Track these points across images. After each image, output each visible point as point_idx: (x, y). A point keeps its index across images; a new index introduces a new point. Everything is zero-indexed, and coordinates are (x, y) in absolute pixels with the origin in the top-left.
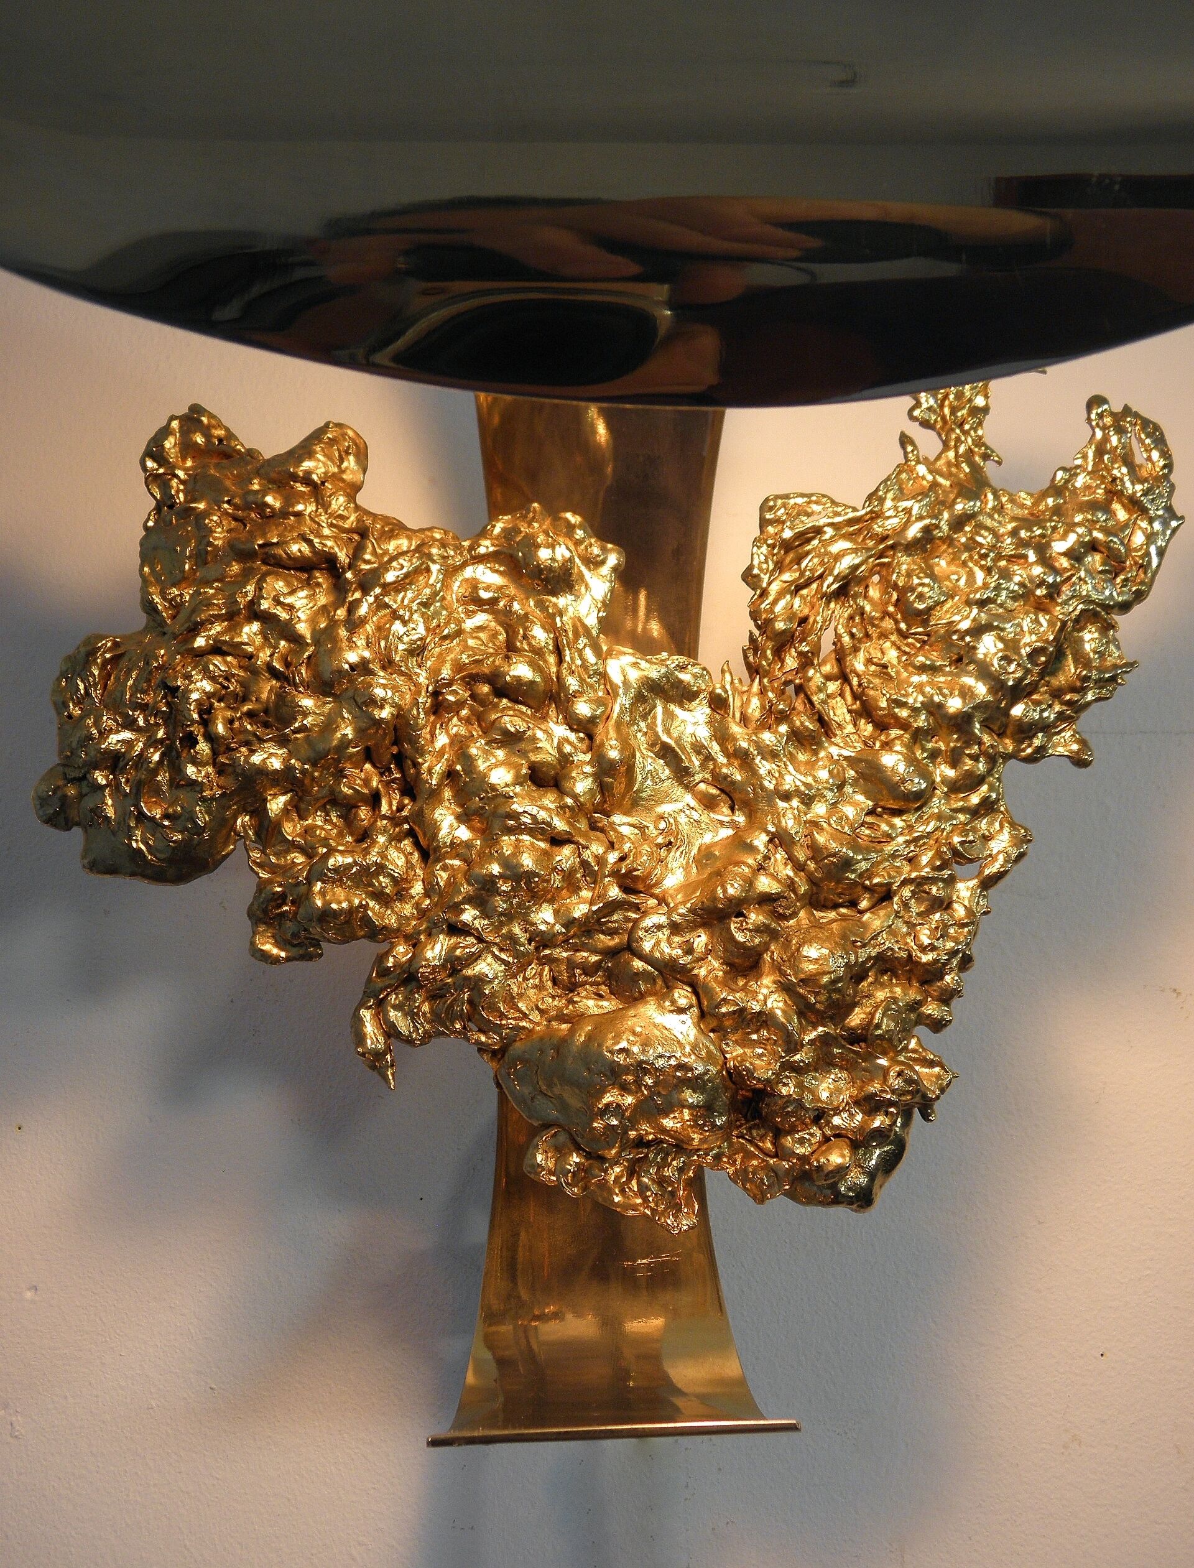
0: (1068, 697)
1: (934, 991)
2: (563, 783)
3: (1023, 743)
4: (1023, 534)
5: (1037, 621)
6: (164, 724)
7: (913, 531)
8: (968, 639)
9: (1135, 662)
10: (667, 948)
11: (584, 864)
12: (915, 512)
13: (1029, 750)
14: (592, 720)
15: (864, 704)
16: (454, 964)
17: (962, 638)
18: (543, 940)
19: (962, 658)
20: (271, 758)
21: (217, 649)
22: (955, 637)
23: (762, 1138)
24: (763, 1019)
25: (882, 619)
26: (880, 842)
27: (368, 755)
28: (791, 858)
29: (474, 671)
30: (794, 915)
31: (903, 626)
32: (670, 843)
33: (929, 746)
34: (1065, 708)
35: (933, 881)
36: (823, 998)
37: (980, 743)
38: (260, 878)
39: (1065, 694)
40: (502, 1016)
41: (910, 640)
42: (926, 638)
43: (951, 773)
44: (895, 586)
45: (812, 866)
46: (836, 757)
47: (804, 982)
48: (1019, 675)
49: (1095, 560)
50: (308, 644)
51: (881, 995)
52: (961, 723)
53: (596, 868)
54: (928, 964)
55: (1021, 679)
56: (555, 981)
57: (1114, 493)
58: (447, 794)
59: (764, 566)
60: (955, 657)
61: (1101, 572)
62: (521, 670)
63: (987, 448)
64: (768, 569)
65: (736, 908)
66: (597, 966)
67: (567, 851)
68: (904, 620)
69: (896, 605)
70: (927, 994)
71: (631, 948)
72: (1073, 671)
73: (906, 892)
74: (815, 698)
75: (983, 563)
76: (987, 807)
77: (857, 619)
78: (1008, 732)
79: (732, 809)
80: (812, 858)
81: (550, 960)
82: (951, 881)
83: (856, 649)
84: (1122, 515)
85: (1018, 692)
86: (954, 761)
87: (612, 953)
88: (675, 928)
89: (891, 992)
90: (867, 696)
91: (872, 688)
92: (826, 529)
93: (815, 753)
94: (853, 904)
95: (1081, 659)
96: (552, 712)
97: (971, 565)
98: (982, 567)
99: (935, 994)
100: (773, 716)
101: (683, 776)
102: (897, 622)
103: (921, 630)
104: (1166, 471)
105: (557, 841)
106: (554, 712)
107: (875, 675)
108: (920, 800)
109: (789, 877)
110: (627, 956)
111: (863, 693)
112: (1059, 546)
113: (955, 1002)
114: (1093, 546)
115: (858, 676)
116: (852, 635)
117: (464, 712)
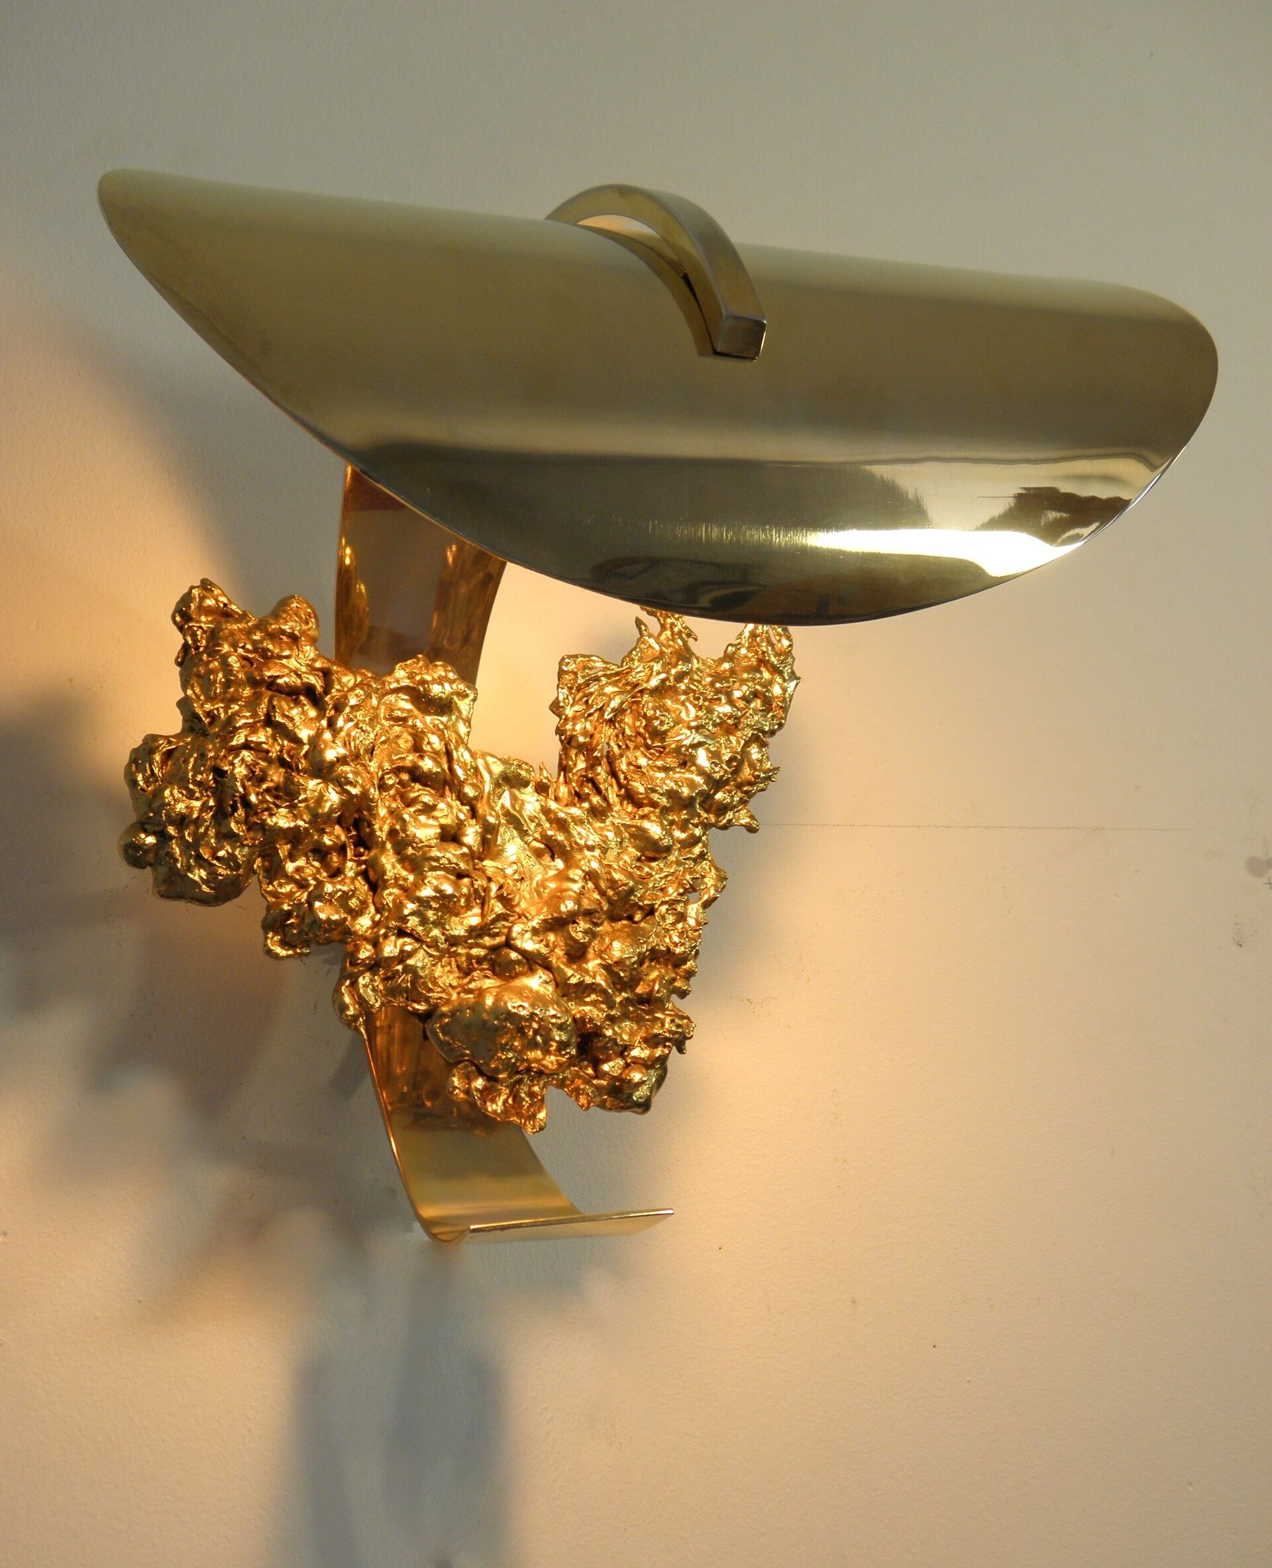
0: (745, 789)
1: (682, 972)
2: (461, 838)
3: (720, 817)
4: (718, 685)
5: (729, 740)
6: (212, 796)
7: (654, 682)
8: (690, 750)
9: (779, 768)
10: (529, 944)
11: (476, 891)
12: (655, 669)
13: (724, 821)
14: (475, 798)
15: (627, 790)
16: (403, 956)
17: (687, 750)
18: (453, 941)
19: (686, 762)
20: (282, 820)
21: (246, 746)
22: (683, 749)
23: (586, 1068)
24: (593, 988)
25: (636, 737)
26: (644, 879)
27: (339, 821)
28: (597, 887)
29: (401, 765)
30: (602, 924)
31: (649, 742)
32: (523, 878)
33: (670, 818)
34: (743, 795)
35: (678, 902)
36: (627, 974)
37: (699, 816)
38: (268, 901)
39: (744, 786)
40: (430, 990)
41: (652, 751)
42: (662, 750)
43: (683, 836)
44: (645, 716)
45: (610, 892)
46: (616, 824)
47: (617, 963)
48: (722, 774)
49: (757, 704)
50: (305, 744)
51: (655, 974)
52: (688, 804)
53: (483, 894)
54: (680, 954)
55: (723, 776)
56: (458, 967)
57: (763, 662)
58: (389, 846)
59: (567, 701)
60: (681, 762)
61: (760, 711)
62: (427, 764)
63: (690, 630)
64: (569, 703)
65: (572, 918)
66: (485, 958)
67: (466, 881)
68: (651, 738)
69: (644, 729)
70: (677, 974)
71: (509, 944)
72: (749, 772)
73: (664, 908)
74: (602, 787)
75: (696, 702)
76: (702, 856)
77: (620, 736)
78: (713, 809)
79: (553, 858)
80: (611, 888)
81: (455, 954)
82: (686, 903)
83: (621, 756)
84: (766, 675)
85: (718, 785)
86: (684, 827)
87: (494, 949)
88: (535, 931)
89: (659, 972)
90: (631, 785)
91: (634, 781)
92: (603, 678)
93: (603, 821)
94: (630, 918)
95: (752, 766)
96: (448, 793)
97: (687, 704)
98: (695, 706)
99: (682, 974)
100: (579, 797)
101: (524, 836)
102: (645, 739)
103: (660, 744)
104: (790, 649)
105: (460, 875)
106: (449, 792)
107: (634, 772)
108: (668, 849)
109: (598, 900)
110: (507, 950)
111: (628, 784)
112: (737, 694)
113: (692, 980)
114: (756, 695)
115: (623, 773)
116: (619, 747)
117: (392, 792)
